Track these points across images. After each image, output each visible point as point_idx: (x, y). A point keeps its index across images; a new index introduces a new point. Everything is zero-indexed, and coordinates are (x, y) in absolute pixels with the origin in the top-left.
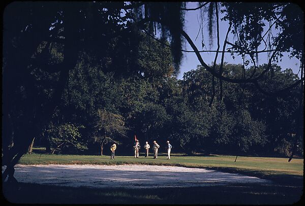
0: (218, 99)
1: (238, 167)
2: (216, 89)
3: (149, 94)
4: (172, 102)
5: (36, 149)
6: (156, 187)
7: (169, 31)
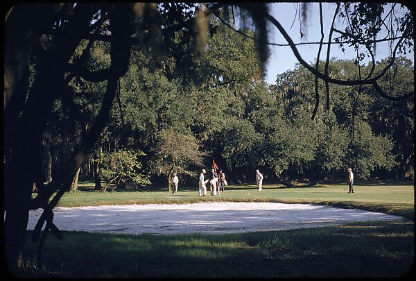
1: (355, 200)
3: (231, 106)
4: (262, 116)
5: (82, 185)
6: (244, 231)
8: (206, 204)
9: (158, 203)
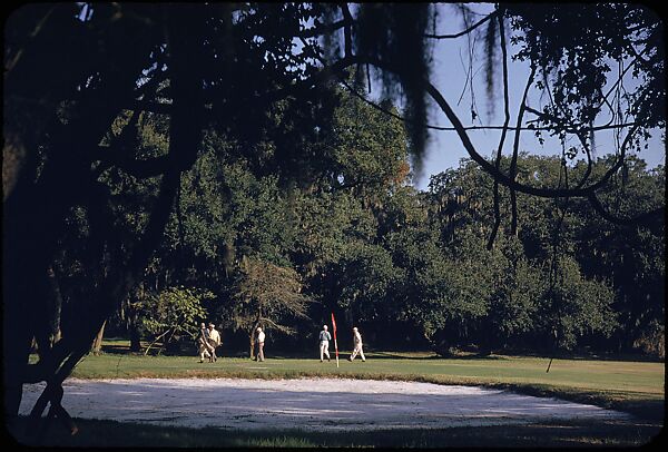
0: (506, 232)
1: (553, 383)
2: (502, 210)
3: (355, 223)
4: (404, 240)
5: (109, 344)
6: (372, 427)
7: (399, 85)
8: (310, 381)
9: (233, 377)
